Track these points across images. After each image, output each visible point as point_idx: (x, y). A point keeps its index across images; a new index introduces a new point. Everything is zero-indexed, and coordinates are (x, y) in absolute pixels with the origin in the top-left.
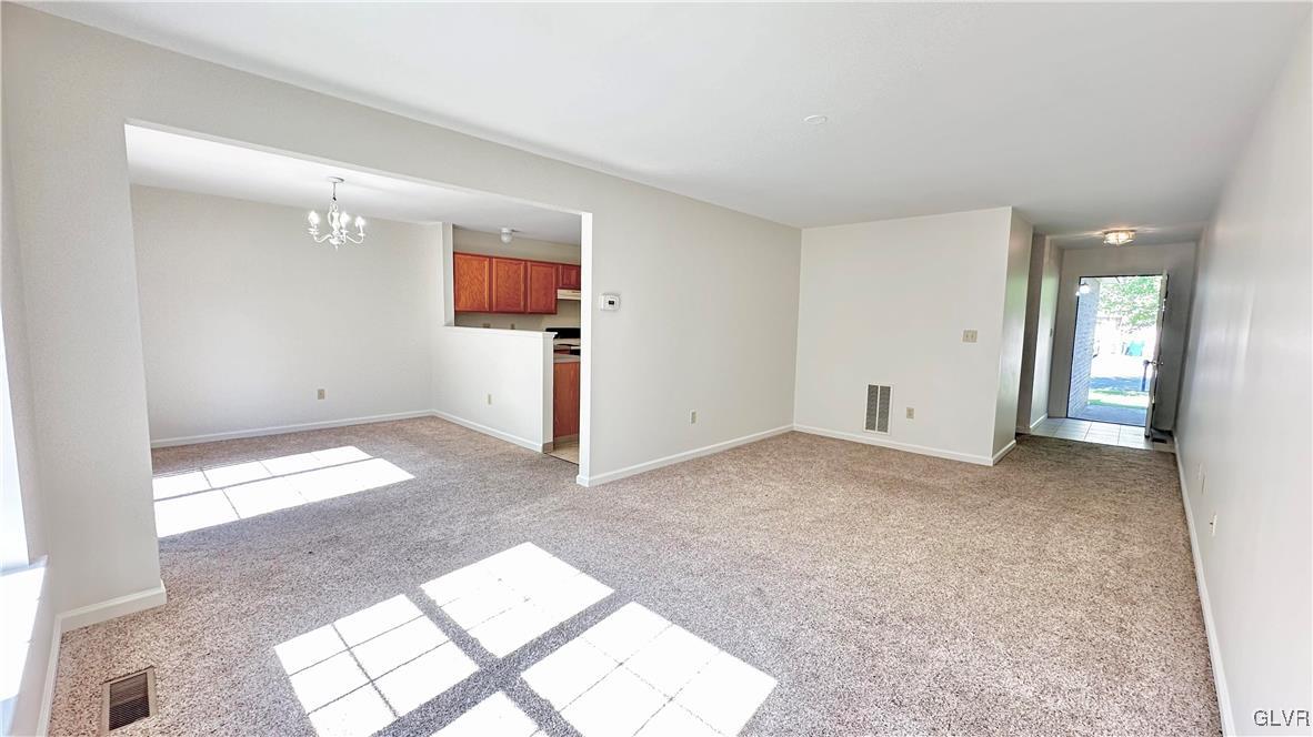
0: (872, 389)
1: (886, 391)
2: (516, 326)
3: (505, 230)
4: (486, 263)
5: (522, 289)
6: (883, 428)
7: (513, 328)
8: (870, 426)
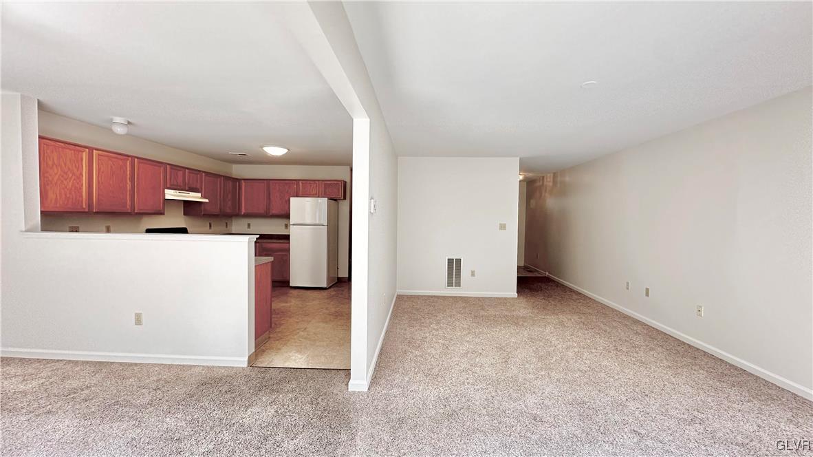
0: (450, 261)
1: (459, 261)
2: (112, 229)
3: (118, 119)
4: (85, 156)
5: (129, 187)
6: (458, 284)
7: (108, 231)
8: (450, 284)
